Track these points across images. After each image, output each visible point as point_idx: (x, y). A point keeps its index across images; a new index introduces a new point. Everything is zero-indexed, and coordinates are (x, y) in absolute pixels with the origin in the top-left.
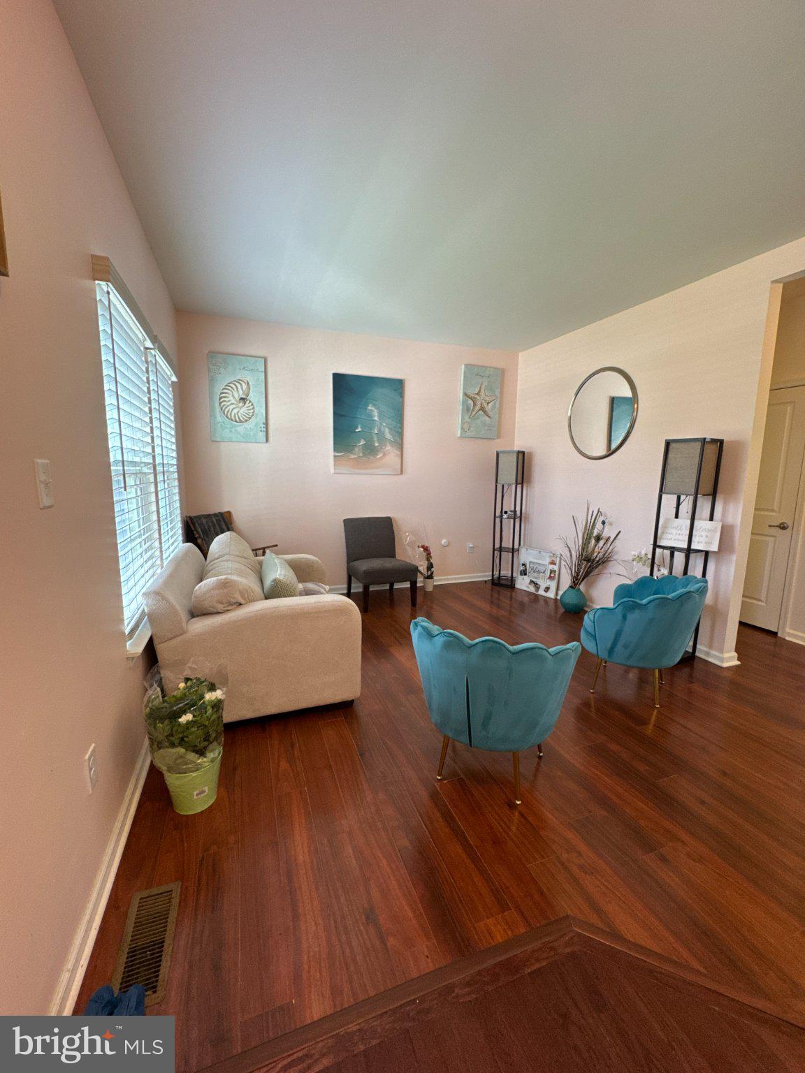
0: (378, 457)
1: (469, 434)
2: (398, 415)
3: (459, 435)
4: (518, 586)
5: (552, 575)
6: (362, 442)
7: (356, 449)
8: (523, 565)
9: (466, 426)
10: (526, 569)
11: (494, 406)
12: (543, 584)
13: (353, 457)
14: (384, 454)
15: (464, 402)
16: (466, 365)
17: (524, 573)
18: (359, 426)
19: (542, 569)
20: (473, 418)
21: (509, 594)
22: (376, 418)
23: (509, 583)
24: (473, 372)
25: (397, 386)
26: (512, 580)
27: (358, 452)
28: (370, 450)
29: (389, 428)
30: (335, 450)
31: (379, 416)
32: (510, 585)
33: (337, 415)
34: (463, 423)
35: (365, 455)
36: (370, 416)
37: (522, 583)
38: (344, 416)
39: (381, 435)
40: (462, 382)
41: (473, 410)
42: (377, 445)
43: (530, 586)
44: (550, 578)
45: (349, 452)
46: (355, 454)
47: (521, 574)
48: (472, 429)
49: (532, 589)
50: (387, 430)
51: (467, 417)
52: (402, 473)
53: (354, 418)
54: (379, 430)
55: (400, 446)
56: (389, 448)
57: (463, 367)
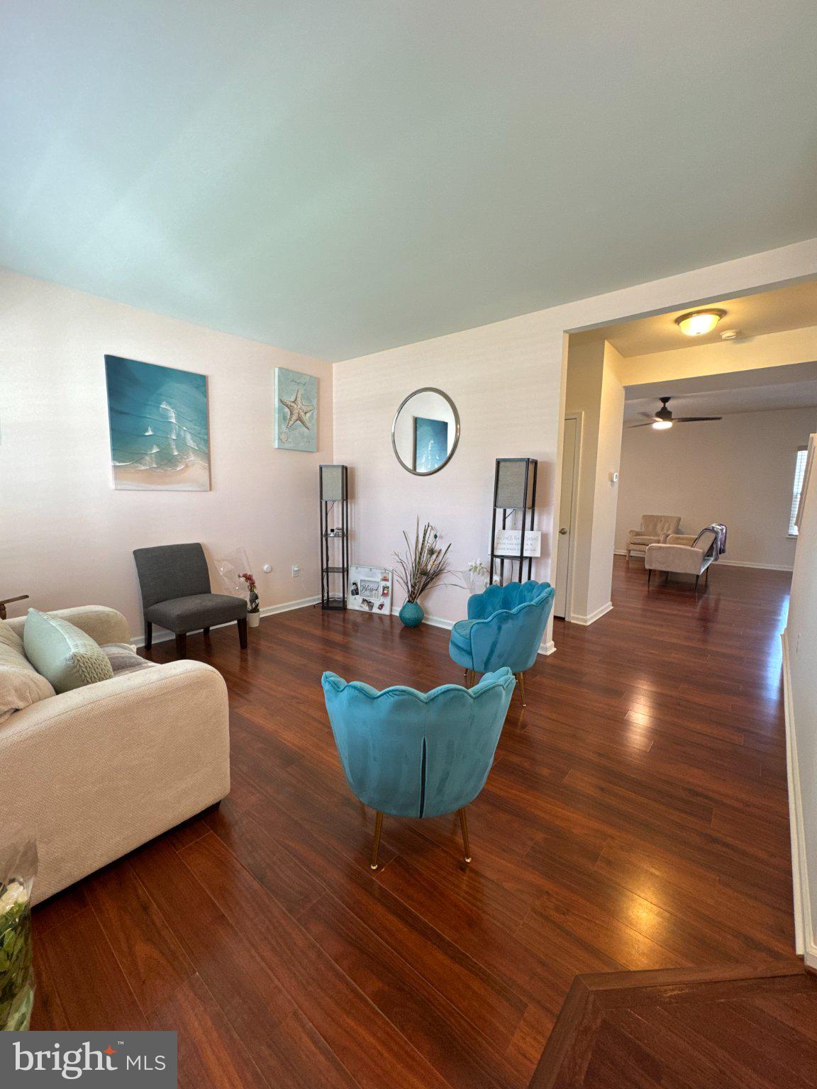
0: (179, 469)
1: (287, 446)
2: (202, 417)
3: (277, 447)
4: (350, 606)
5: (385, 592)
6: (155, 450)
7: (147, 458)
8: (354, 584)
9: (283, 436)
10: (357, 589)
11: (311, 417)
12: (376, 602)
13: (143, 468)
14: (187, 466)
15: (280, 410)
16: (280, 368)
17: (356, 592)
18: (149, 428)
19: (375, 586)
20: (290, 427)
21: (342, 616)
22: (173, 420)
23: (341, 605)
24: (288, 378)
25: (200, 382)
26: (344, 601)
27: (149, 462)
28: (167, 460)
29: (190, 433)
30: (115, 458)
31: (178, 418)
32: (342, 606)
33: (115, 412)
34: (280, 433)
35: (159, 466)
36: (165, 417)
37: (354, 603)
38: (125, 413)
39: (181, 442)
40: (276, 388)
41: (290, 419)
42: (176, 453)
43: (362, 605)
44: (384, 594)
45: (137, 462)
46: (145, 465)
47: (353, 594)
48: (290, 440)
49: (366, 608)
50: (188, 437)
51: (284, 427)
52: (211, 490)
53: (140, 417)
54: (178, 435)
55: (207, 456)
56: (192, 458)
57: (277, 370)
